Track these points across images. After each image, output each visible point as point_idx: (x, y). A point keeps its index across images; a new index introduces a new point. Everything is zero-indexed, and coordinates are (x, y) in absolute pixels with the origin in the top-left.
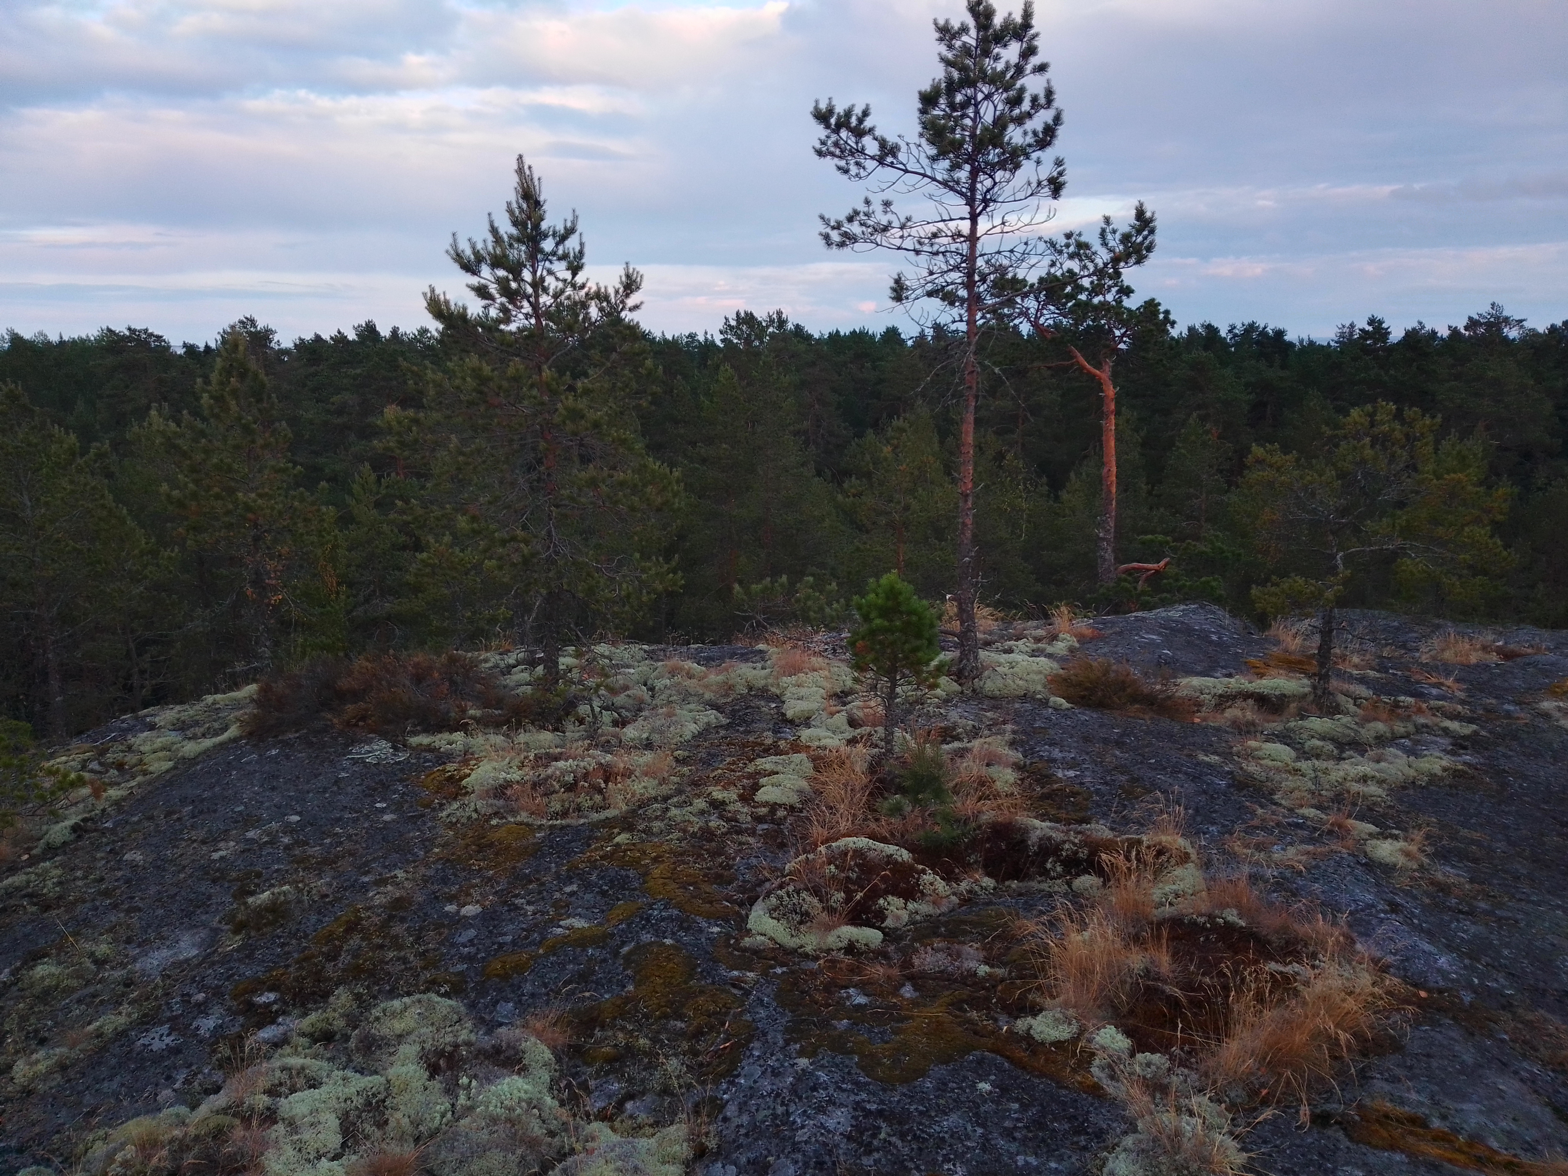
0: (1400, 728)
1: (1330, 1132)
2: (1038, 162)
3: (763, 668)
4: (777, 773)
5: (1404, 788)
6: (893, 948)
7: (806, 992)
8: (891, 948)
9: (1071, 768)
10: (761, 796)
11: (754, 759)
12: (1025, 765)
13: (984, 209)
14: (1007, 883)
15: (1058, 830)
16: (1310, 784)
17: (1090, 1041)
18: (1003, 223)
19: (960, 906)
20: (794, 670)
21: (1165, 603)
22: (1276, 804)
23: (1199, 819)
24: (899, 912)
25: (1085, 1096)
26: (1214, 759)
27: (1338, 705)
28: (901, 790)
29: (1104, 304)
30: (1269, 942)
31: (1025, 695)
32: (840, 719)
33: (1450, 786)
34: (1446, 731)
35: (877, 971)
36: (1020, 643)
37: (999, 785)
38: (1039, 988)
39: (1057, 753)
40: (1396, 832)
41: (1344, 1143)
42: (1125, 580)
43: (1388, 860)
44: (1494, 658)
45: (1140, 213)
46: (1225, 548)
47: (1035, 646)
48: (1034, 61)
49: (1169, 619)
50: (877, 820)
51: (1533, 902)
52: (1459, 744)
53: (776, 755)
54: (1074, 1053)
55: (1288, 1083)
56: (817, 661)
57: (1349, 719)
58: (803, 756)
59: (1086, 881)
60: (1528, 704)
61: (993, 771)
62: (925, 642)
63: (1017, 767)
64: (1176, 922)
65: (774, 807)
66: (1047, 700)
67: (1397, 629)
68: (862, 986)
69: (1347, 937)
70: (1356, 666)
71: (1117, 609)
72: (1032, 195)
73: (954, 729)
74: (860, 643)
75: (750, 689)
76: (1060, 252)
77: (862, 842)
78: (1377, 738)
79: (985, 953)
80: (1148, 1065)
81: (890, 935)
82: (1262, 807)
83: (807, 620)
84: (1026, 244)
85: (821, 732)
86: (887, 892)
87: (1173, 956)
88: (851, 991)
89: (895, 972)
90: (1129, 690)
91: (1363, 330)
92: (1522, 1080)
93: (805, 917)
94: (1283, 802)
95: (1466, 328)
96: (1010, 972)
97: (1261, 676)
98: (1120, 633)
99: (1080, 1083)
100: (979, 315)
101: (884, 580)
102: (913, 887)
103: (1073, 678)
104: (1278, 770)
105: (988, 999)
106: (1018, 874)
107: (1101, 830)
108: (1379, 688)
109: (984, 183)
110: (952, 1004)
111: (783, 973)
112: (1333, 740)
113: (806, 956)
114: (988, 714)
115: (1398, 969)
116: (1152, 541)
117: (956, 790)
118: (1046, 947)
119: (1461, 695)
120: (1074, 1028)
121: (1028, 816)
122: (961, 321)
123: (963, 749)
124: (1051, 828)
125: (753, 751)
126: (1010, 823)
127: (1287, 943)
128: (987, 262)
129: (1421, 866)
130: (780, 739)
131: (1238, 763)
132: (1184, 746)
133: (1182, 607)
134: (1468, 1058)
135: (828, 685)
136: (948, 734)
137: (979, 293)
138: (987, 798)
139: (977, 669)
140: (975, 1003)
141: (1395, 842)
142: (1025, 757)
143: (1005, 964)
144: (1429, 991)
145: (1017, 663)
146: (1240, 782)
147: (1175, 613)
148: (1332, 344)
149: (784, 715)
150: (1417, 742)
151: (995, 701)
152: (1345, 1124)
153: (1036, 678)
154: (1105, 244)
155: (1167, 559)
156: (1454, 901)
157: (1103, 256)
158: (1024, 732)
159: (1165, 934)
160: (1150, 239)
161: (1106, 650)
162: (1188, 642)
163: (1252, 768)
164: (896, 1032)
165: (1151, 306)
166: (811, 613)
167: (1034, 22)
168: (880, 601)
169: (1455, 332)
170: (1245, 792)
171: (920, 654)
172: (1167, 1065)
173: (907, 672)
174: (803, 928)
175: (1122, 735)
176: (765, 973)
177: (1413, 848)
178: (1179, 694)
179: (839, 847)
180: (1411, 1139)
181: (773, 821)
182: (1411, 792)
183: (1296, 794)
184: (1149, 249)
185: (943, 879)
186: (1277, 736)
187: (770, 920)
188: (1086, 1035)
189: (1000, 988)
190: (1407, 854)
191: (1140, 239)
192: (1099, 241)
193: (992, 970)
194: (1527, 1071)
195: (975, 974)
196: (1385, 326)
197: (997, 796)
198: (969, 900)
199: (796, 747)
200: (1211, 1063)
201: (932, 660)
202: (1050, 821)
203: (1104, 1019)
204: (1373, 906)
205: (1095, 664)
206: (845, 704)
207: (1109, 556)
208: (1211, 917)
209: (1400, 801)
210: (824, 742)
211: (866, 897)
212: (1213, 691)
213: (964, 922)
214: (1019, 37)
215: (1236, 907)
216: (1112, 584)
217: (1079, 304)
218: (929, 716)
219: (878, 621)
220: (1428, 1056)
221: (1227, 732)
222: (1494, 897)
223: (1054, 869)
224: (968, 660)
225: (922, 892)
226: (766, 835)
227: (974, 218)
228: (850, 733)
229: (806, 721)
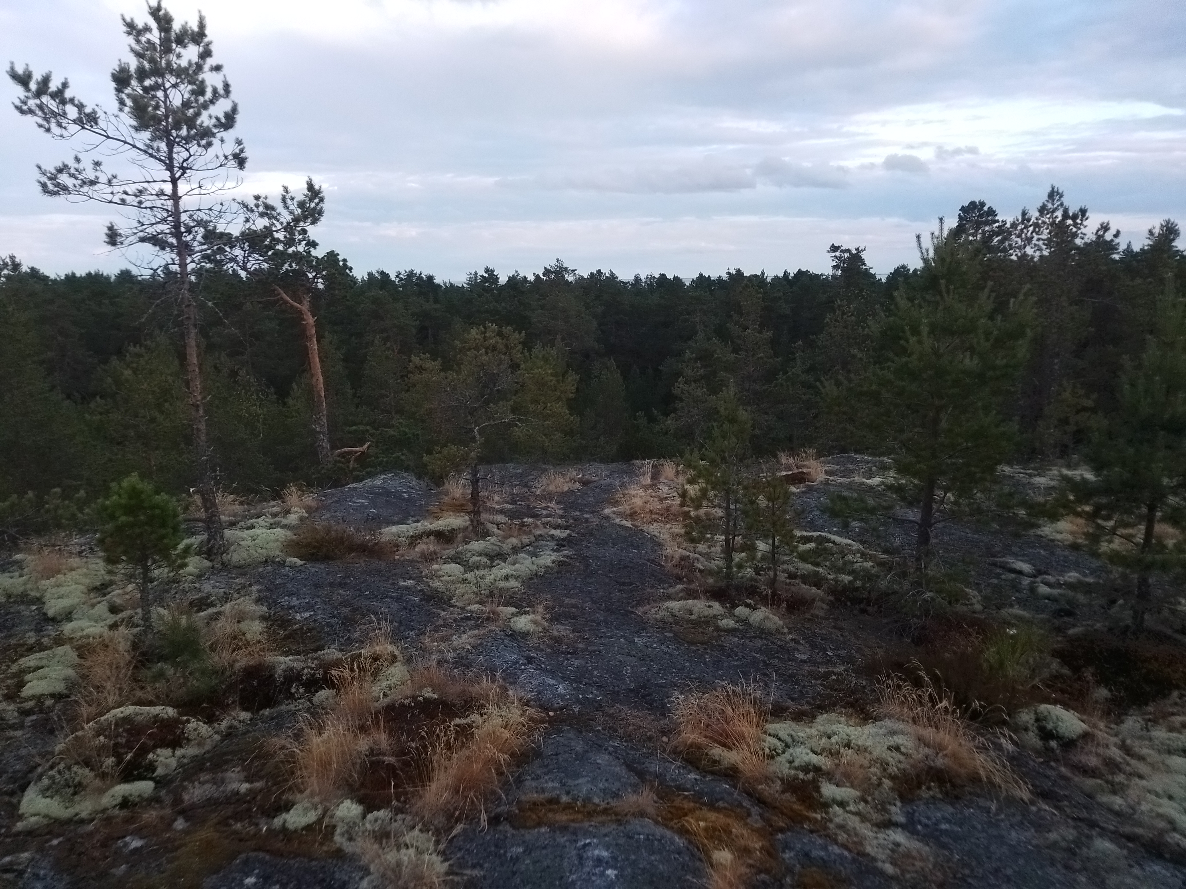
0: (526, 539)
1: (501, 828)
2: (222, 141)
3: (21, 576)
4: (42, 667)
5: (531, 579)
6: (164, 791)
7: (83, 853)
8: (163, 792)
9: (306, 611)
10: (26, 691)
11: (17, 660)
12: (270, 616)
13: (183, 174)
14: (261, 713)
15: (298, 660)
16: (474, 587)
17: (332, 817)
18: (200, 187)
19: (222, 741)
20: (51, 572)
21: (371, 475)
22: (453, 606)
23: (402, 628)
24: (168, 761)
25: (330, 861)
26: (410, 583)
27: (488, 530)
28: (162, 658)
29: (296, 254)
30: (454, 706)
31: (266, 561)
32: (102, 608)
33: (557, 572)
34: (552, 536)
35: (151, 815)
36: (261, 519)
37: (249, 636)
38: (290, 789)
39: (295, 602)
40: (528, 609)
41: (510, 831)
42: (340, 462)
43: (524, 629)
44: (577, 485)
45: (310, 186)
46: (407, 430)
47: (272, 521)
48: (210, 62)
49: (373, 487)
50: (142, 688)
51: (608, 637)
52: (561, 544)
53: (40, 651)
54: (320, 830)
55: (472, 802)
56: (74, 561)
57: (495, 539)
58: (67, 647)
59: (324, 694)
60: (598, 512)
61: (244, 626)
62: (170, 530)
63: (263, 618)
64: (389, 709)
65: (39, 698)
66: (284, 562)
67: (521, 474)
68: (138, 833)
69: (501, 687)
70: (498, 503)
71: (337, 484)
72: (221, 166)
73: (208, 598)
74: (108, 540)
75: (9, 596)
76: (252, 211)
77: (129, 710)
78: (512, 548)
79: (245, 774)
80: (376, 820)
81: (160, 783)
82: (444, 611)
83: (59, 526)
84: (222, 204)
85: (84, 623)
86: (155, 747)
87: (389, 734)
88: (128, 839)
89: (168, 811)
90: (346, 543)
91: (482, 276)
92: (610, 753)
93: (78, 788)
94: (457, 604)
95: (544, 275)
96: (267, 782)
97: (438, 518)
98: (337, 502)
99: (327, 852)
100: (189, 260)
101: (125, 483)
102: (179, 736)
103: (304, 541)
104: (453, 582)
105: (249, 810)
106: (269, 702)
107: (332, 653)
108: (512, 515)
109: (180, 154)
110: (219, 823)
111: (59, 843)
112: (486, 555)
113: (82, 821)
114: (236, 581)
115: (535, 701)
116: (356, 430)
117: (213, 648)
118: (293, 755)
119: (560, 512)
120: (320, 811)
121: (275, 655)
122: (174, 264)
123: (217, 613)
124: (293, 661)
125: (16, 652)
126: (260, 664)
127: (466, 702)
128: (191, 217)
129: (544, 628)
130: (43, 636)
131: (427, 582)
132: (388, 578)
133: (383, 477)
134: (579, 749)
135: (86, 581)
136: (202, 604)
137: (187, 242)
138: (240, 648)
139: (224, 546)
140: (237, 817)
141: (527, 616)
142: (270, 609)
143: (261, 778)
144: (554, 710)
145: (258, 535)
146: (428, 596)
147: (378, 482)
148: (465, 285)
149: (45, 614)
150: (536, 547)
151: (242, 569)
152: (510, 819)
153: (274, 545)
154: (286, 207)
155: (368, 443)
156: (564, 647)
157: (286, 217)
158: (268, 590)
159: (381, 718)
160: (321, 205)
161: (328, 515)
162: (387, 501)
163: (436, 584)
164: (170, 861)
165: (332, 256)
166: (63, 521)
167: (207, 32)
168: (123, 501)
169: (537, 277)
170: (432, 602)
171: (165, 541)
172: (389, 816)
173: (157, 557)
174: (77, 798)
175: (344, 578)
176: (41, 850)
177: (538, 618)
178: (383, 540)
179: (107, 720)
180: (550, 815)
181: (41, 711)
182: (535, 581)
183: (466, 597)
184: (320, 213)
185: (205, 723)
186: (451, 559)
187: (43, 800)
188: (329, 813)
189: (259, 797)
190: (535, 622)
191: (313, 205)
192: (282, 205)
193: (252, 785)
194: (612, 746)
195: (238, 793)
196: (495, 273)
197: (247, 644)
198: (230, 734)
199: (59, 641)
200: (420, 804)
201: (178, 544)
202: (293, 655)
203: (342, 796)
204: (517, 662)
205: (319, 528)
206: (104, 595)
207: (326, 444)
208: (414, 698)
209: (529, 588)
210: (86, 632)
211: (136, 755)
212: (407, 534)
213: (226, 754)
214: (197, 43)
215: (430, 685)
216: (330, 466)
217: (277, 253)
218: (185, 592)
219: (123, 519)
220: (557, 754)
221: (418, 562)
222: (587, 639)
223: (297, 691)
224: (216, 540)
225: (188, 740)
226: (34, 725)
227: (174, 181)
228: (112, 619)
229: (68, 616)
